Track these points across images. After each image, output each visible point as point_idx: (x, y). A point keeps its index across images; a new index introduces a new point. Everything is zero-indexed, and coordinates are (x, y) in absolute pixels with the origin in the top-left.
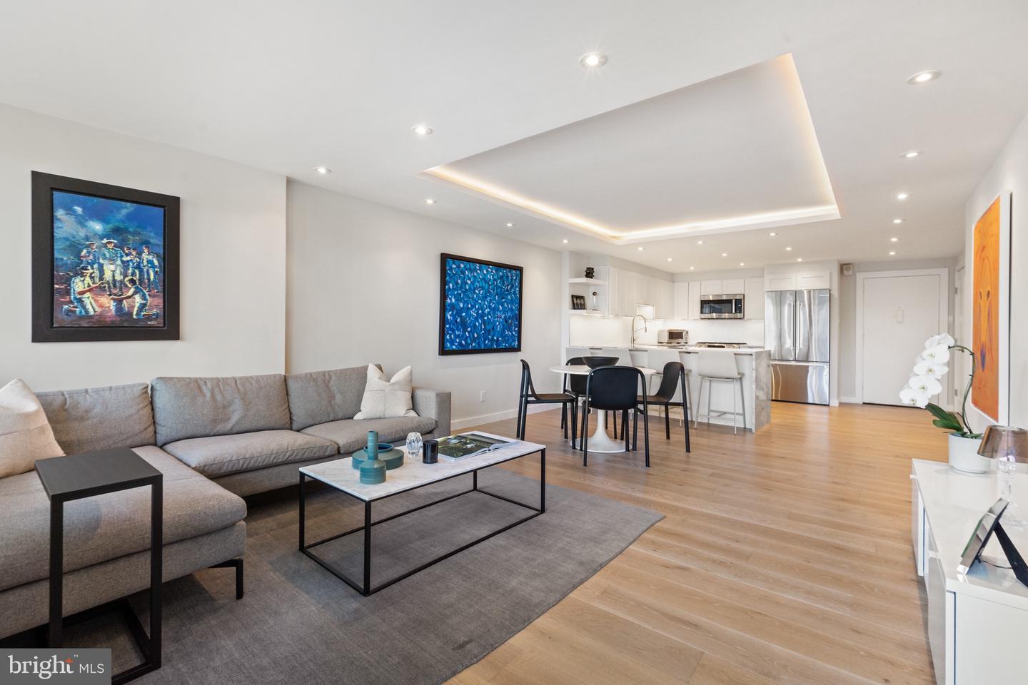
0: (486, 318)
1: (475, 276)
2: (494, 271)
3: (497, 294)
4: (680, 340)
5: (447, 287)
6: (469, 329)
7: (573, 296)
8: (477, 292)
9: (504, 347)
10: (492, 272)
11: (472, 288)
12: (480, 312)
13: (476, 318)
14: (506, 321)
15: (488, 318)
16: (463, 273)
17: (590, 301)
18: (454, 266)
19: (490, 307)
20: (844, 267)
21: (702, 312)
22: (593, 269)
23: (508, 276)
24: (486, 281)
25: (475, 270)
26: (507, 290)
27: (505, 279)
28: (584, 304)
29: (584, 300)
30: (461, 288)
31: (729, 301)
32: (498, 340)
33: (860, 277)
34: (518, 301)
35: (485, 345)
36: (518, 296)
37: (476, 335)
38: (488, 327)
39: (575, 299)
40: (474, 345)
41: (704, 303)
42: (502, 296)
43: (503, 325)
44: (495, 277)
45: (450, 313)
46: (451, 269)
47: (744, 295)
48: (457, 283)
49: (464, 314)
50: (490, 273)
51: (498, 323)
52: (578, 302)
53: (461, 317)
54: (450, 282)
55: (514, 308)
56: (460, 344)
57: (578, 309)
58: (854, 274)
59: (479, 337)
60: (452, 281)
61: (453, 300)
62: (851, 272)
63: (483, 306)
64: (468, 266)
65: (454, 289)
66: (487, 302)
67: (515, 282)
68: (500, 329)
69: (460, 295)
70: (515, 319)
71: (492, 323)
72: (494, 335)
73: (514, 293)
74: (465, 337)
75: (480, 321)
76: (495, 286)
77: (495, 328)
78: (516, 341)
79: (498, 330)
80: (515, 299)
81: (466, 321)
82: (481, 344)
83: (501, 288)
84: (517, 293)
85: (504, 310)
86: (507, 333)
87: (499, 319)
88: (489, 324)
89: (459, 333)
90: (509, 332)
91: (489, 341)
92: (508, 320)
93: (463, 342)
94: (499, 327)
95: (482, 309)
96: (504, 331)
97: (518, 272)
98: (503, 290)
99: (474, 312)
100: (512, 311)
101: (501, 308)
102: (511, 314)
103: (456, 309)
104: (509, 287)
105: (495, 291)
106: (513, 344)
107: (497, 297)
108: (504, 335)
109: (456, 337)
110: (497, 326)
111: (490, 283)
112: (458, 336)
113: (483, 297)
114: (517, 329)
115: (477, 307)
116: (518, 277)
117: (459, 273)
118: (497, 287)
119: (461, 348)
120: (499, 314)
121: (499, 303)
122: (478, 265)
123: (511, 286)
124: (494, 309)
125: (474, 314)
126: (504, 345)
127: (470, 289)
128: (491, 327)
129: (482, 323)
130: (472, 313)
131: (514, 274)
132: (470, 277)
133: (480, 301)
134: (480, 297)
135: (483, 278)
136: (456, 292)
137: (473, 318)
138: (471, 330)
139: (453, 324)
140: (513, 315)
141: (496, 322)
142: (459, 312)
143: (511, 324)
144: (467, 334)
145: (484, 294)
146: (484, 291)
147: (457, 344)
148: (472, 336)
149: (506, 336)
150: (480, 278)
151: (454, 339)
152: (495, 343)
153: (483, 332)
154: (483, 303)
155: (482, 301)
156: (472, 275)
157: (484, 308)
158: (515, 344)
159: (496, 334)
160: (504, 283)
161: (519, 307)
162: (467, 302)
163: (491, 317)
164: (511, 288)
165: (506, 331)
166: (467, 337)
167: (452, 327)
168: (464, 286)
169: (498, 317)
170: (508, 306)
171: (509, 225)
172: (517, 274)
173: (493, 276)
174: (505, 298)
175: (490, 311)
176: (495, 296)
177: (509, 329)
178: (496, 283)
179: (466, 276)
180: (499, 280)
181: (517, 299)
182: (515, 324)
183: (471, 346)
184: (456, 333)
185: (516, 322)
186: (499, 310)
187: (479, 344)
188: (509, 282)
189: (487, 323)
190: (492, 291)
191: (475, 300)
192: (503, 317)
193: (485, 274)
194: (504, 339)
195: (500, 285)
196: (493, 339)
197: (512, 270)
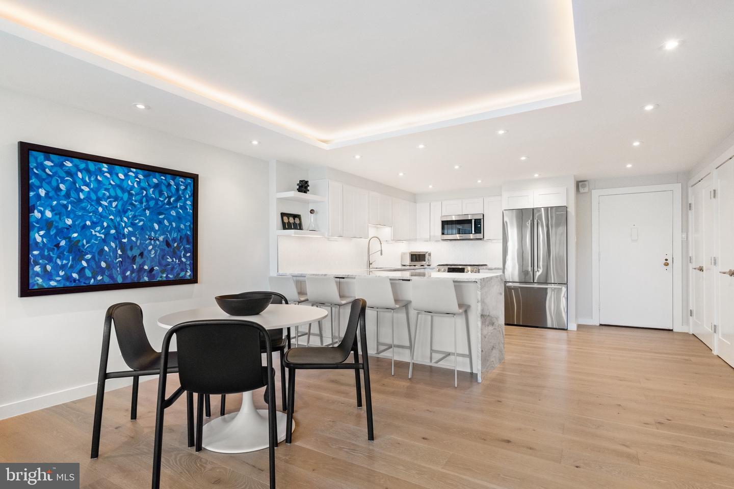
0: (125, 241)
1: (98, 181)
2: (141, 176)
3: (148, 208)
4: (423, 263)
5: (32, 194)
6: (89, 256)
7: (283, 215)
8: (104, 203)
9: (165, 279)
10: (137, 177)
11: (94, 197)
12: (113, 231)
13: (104, 241)
14: (168, 244)
15: (130, 240)
16: (71, 174)
17: (307, 220)
18: (49, 163)
19: (133, 225)
20: (580, 184)
21: (443, 234)
22: (307, 182)
23: (169, 185)
24: (123, 190)
25: (101, 172)
26: (169, 203)
27: (164, 188)
28: (300, 225)
29: (300, 219)
30: (67, 196)
31: (469, 221)
32: (152, 270)
33: (595, 193)
34: (190, 218)
35: (124, 277)
36: (190, 210)
37: (103, 264)
38: (130, 254)
39: (285, 219)
40: (99, 278)
41: (445, 224)
42: (158, 210)
43: (162, 250)
44: (144, 184)
45: (42, 233)
46: (42, 167)
47: (483, 215)
48: (58, 189)
49: (75, 235)
50: (133, 180)
51: (151, 247)
52: (291, 222)
53: (69, 239)
55: (182, 226)
56: (68, 278)
57: (290, 228)
58: (590, 191)
59: (110, 267)
60: (44, 184)
61: (49, 214)
62: (586, 190)
63: (119, 224)
64: (82, 166)
65: (51, 198)
66: (128, 218)
67: (183, 194)
68: (155, 256)
69: (66, 207)
70: (185, 241)
71: (139, 247)
72: (144, 264)
73: (181, 207)
74: (78, 268)
75: (113, 245)
76: (143, 197)
77: (145, 253)
78: (188, 271)
79: (152, 256)
80: (184, 215)
81: (80, 244)
82: (115, 276)
83: (157, 200)
84: (187, 207)
85: (163, 229)
86: (170, 260)
87: (152, 242)
88: (131, 249)
89: (65, 262)
90: (174, 259)
91: (133, 271)
92: (171, 243)
93: (75, 275)
94: (153, 252)
95: (116, 228)
96: (163, 257)
97: (189, 181)
98: (160, 203)
99: (99, 232)
100: (179, 231)
101: (156, 226)
102: (177, 235)
103: (56, 227)
104: (172, 200)
105: (144, 204)
106: (182, 274)
107: (148, 212)
108: (164, 262)
109: (57, 268)
110: (150, 251)
111: (133, 192)
112: (63, 267)
113: (119, 211)
114: (188, 255)
115: (105, 224)
116: (189, 187)
117: (62, 174)
118: (148, 199)
119: (68, 284)
120: (153, 234)
121: (152, 221)
122: (105, 165)
123: (177, 198)
124: (142, 228)
125: (98, 234)
126: (165, 275)
127: (88, 198)
128: (136, 252)
129: (116, 247)
130: (94, 233)
131: (182, 182)
132: (88, 181)
133: (112, 217)
134: (112, 211)
135: (117, 185)
136: (55, 203)
137: (96, 240)
138: (93, 258)
139: (49, 250)
140: (181, 237)
141: (147, 246)
142: (64, 232)
143: (178, 247)
144: (84, 264)
145: (119, 207)
146: (120, 203)
147: (59, 278)
148: (95, 267)
149: (168, 264)
150: (110, 184)
151: (53, 272)
152: (146, 274)
153: (120, 259)
154: (118, 219)
155: (115, 216)
156: (92, 179)
157: (121, 227)
158: (185, 274)
159: (148, 262)
160: (161, 194)
161: (192, 226)
162: (82, 217)
163: (137, 239)
164: (176, 201)
165: (168, 257)
166: (84, 268)
167: (46, 253)
168: (73, 194)
169: (151, 239)
170: (172, 225)
171: (141, 107)
172: (187, 183)
173: (139, 183)
174: (165, 214)
175: (135, 230)
176: (144, 210)
177: (174, 254)
178: (145, 192)
179: (78, 180)
180: (152, 189)
181: (189, 215)
182: (184, 248)
183: (92, 280)
184: (56, 262)
185: (188, 246)
186: (153, 229)
187: (111, 277)
188: (172, 193)
189: (129, 248)
190: (137, 203)
191: (101, 215)
192: (161, 238)
193: (123, 180)
194: (165, 268)
195: (153, 195)
196: (141, 269)
197: (177, 177)
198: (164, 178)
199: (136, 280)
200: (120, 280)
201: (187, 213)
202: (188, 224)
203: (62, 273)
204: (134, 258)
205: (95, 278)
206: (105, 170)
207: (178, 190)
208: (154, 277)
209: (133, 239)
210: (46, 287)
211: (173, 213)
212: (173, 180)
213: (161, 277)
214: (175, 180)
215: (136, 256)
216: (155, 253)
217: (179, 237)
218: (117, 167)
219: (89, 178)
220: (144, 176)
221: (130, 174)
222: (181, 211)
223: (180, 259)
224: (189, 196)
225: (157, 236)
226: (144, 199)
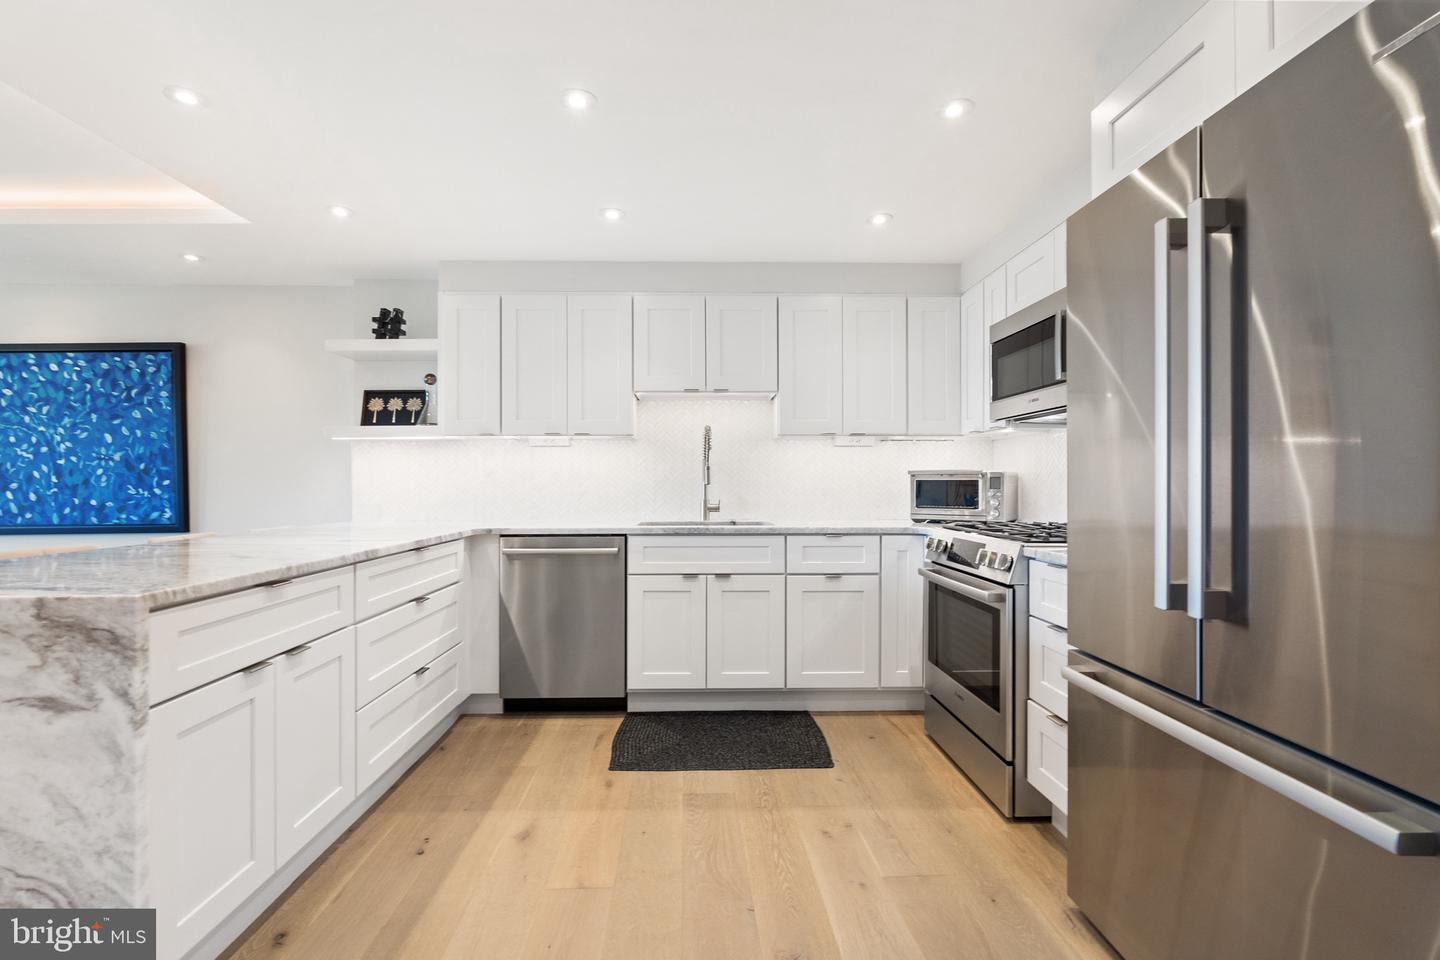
0: (62, 462)
1: (23, 380)
2: (82, 363)
3: (94, 410)
6: (14, 485)
7: (369, 395)
8: (32, 410)
9: (124, 522)
10: (76, 365)
11: (18, 402)
12: (44, 449)
13: (34, 463)
14: (128, 465)
15: (68, 460)
19: (72, 438)
23: (128, 369)
24: (56, 387)
25: (26, 366)
26: (129, 398)
27: (119, 375)
29: (423, 400)
31: (1054, 327)
32: (102, 507)
34: (169, 420)
35: (62, 516)
37: (33, 497)
38: (69, 481)
40: (29, 516)
41: (998, 352)
42: (109, 412)
43: (119, 475)
44: (86, 375)
50: (70, 370)
51: (100, 471)
55: (153, 435)
59: (42, 500)
63: (52, 438)
66: (65, 428)
67: (152, 380)
68: (108, 485)
70: (159, 463)
71: (82, 472)
72: (90, 497)
73: (150, 404)
74: (3, 500)
75: (45, 468)
76: (86, 393)
77: (92, 481)
78: (167, 510)
79: (103, 485)
80: (156, 416)
81: (3, 469)
82: (49, 515)
83: (108, 396)
84: (162, 402)
85: (121, 443)
86: (132, 491)
87: (103, 463)
88: (71, 474)
90: (141, 491)
91: (73, 507)
92: (134, 464)
94: (104, 479)
95: (48, 444)
96: (122, 486)
97: (162, 356)
98: (114, 401)
99: (26, 451)
100: (148, 443)
101: (108, 438)
102: (145, 450)
104: (134, 393)
105: (89, 404)
106: (155, 515)
107: (94, 417)
108: (122, 496)
110: (100, 476)
111: (71, 388)
113: (52, 420)
114: (166, 482)
115: (34, 440)
116: (163, 368)
118: (95, 395)
120: (103, 451)
121: (100, 429)
122: (32, 355)
123: (143, 388)
124: (86, 442)
125: (25, 454)
126: (124, 516)
127: (12, 405)
128: (77, 478)
129: (49, 471)
130: (19, 453)
131: (150, 360)
132: (10, 381)
133: (42, 429)
134: (42, 420)
135: (47, 382)
137: (23, 463)
138: (19, 487)
140: (151, 453)
141: (95, 469)
143: (146, 471)
144: (9, 495)
145: (52, 413)
146: (54, 407)
148: (21, 499)
149: (130, 497)
150: (39, 381)
152: (93, 513)
153: (56, 490)
154: (51, 431)
155: (47, 427)
156: (16, 378)
157: (55, 442)
158: (161, 516)
159: (96, 494)
160: (115, 385)
161: (174, 434)
162: (4, 431)
163: (79, 459)
164: (141, 394)
165: (130, 487)
166: (9, 501)
169: (100, 459)
170: (135, 434)
172: (158, 360)
173: (78, 374)
174: (122, 417)
175: (75, 446)
176: (89, 414)
177: (141, 481)
178: (88, 386)
180: (100, 380)
181: (166, 416)
182: (159, 473)
183: (20, 519)
185: (164, 468)
186: (101, 442)
187: (43, 514)
188: (132, 381)
189: (67, 472)
190: (77, 405)
191: (28, 427)
192: (117, 457)
193: (56, 372)
194: (123, 504)
195: (102, 390)
196: (85, 506)
197: (142, 354)
198: (117, 359)
199: (78, 522)
200: (55, 521)
201: (161, 413)
202: (164, 430)
204: (75, 488)
205: (23, 516)
206: (31, 361)
208: (106, 517)
209: (73, 459)
211: (137, 414)
212: (134, 359)
213: (119, 519)
214: (139, 360)
215: (77, 485)
216: (108, 480)
217: (148, 453)
218: (47, 355)
219: (12, 377)
220: (87, 362)
221: (67, 361)
222: (150, 410)
223: (150, 489)
224: (165, 383)
225: (110, 453)
226: (88, 397)
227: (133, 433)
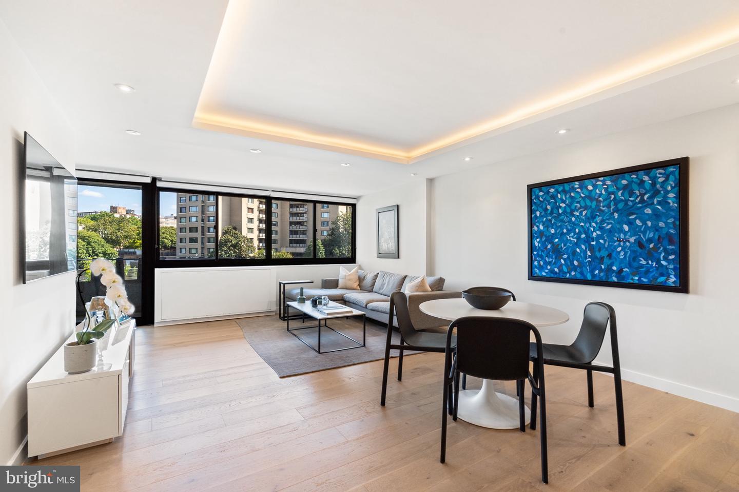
0: (594, 243)
1: (571, 197)
2: (609, 183)
3: (616, 210)
5: (533, 216)
6: (565, 256)
9: (637, 282)
10: (604, 184)
11: (568, 210)
12: (583, 236)
13: (576, 244)
14: (641, 245)
15: (598, 242)
16: (553, 197)
18: (541, 194)
19: (601, 229)
23: (642, 182)
24: (592, 199)
25: (573, 189)
26: (642, 201)
27: (635, 186)
30: (552, 213)
32: (620, 271)
34: (676, 214)
36: (673, 204)
37: (576, 263)
38: (598, 255)
42: (627, 211)
43: (633, 252)
44: (612, 189)
45: (538, 240)
46: (538, 197)
48: (546, 209)
49: (557, 240)
51: (619, 249)
53: (553, 244)
54: (537, 211)
55: (661, 224)
56: (552, 271)
59: (581, 265)
60: (539, 208)
61: (541, 227)
63: (588, 229)
64: (561, 189)
65: (542, 216)
66: (596, 223)
67: (661, 187)
68: (625, 257)
69: (551, 221)
70: (665, 242)
71: (607, 249)
72: (612, 264)
73: (659, 203)
74: (559, 264)
75: (583, 247)
76: (611, 201)
77: (614, 255)
78: (672, 276)
79: (622, 257)
80: (664, 211)
81: (559, 247)
82: (585, 274)
83: (626, 202)
84: (669, 201)
85: (634, 230)
86: (643, 262)
87: (622, 244)
88: (599, 250)
89: (550, 259)
90: (650, 262)
91: (601, 270)
92: (645, 244)
93: (556, 270)
94: (622, 253)
95: (585, 233)
96: (635, 258)
97: (671, 169)
98: (630, 204)
99: (572, 237)
100: (657, 230)
101: (626, 228)
102: (654, 234)
103: (545, 236)
104: (646, 197)
105: (612, 207)
106: (662, 279)
107: (616, 215)
108: (635, 264)
109: (546, 263)
110: (619, 252)
111: (601, 199)
112: (550, 263)
113: (588, 218)
114: (672, 257)
115: (577, 230)
116: (671, 177)
117: (548, 198)
118: (617, 202)
119: (552, 275)
120: (622, 236)
121: (620, 222)
122: (577, 183)
123: (654, 193)
124: (610, 231)
125: (572, 239)
126: (637, 278)
127: (565, 212)
128: (604, 253)
129: (586, 249)
130: (569, 238)
131: (660, 174)
132: (564, 199)
133: (582, 224)
134: (582, 219)
135: (586, 197)
136: (545, 219)
137: (570, 244)
138: (568, 257)
139: (543, 251)
140: (659, 237)
141: (616, 248)
142: (550, 239)
143: (656, 249)
144: (563, 261)
145: (589, 215)
146: (590, 211)
147: (547, 271)
148: (569, 264)
149: (642, 266)
150: (581, 197)
151: (544, 266)
152: (614, 274)
153: (590, 259)
154: (588, 225)
155: (585, 223)
156: (568, 196)
157: (590, 231)
158: (666, 280)
159: (617, 263)
160: (631, 194)
161: (677, 223)
162: (560, 227)
163: (605, 241)
164: (652, 197)
166: (562, 264)
167: (540, 254)
168: (555, 211)
169: (620, 241)
170: (646, 224)
171: (562, 132)
172: (668, 173)
173: (606, 190)
174: (637, 214)
175: (603, 234)
176: (612, 214)
177: (650, 255)
178: (613, 196)
179: (557, 200)
180: (621, 192)
181: (673, 210)
182: (665, 250)
183: (568, 275)
184: (545, 260)
185: (670, 247)
186: (621, 230)
187: (582, 273)
188: (645, 189)
189: (597, 249)
190: (605, 209)
191: (574, 223)
192: (632, 240)
193: (591, 190)
194: (636, 270)
195: (622, 197)
196: (609, 270)
197: (654, 170)
198: (634, 176)
199: (604, 279)
200: (589, 277)
201: (671, 209)
202: (671, 220)
203: (549, 267)
204: (602, 259)
205: (570, 274)
206: (577, 186)
207: (654, 184)
208: (624, 278)
209: (601, 241)
210: (540, 275)
211: (648, 211)
212: (647, 175)
213: (632, 279)
214: (651, 175)
215: (604, 257)
216: (625, 254)
217: (656, 237)
218: (586, 181)
219: (565, 196)
220: (611, 181)
221: (599, 183)
222: (659, 207)
223: (658, 262)
224: (672, 188)
225: (627, 237)
226: (612, 203)
227: (644, 223)
